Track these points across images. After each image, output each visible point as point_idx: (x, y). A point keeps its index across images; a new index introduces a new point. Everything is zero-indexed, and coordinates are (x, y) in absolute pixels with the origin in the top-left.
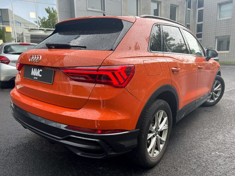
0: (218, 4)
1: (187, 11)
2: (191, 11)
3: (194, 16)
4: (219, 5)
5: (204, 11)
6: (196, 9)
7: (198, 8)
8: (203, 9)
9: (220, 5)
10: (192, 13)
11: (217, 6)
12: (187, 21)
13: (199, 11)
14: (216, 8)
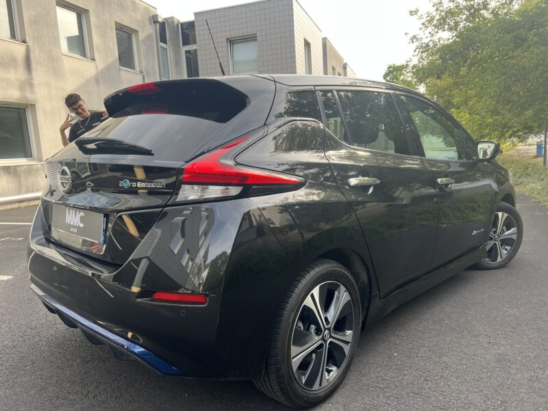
0: (227, 39)
1: (160, 48)
2: (168, 50)
3: (177, 63)
4: (230, 42)
5: (199, 53)
6: (179, 47)
7: (184, 44)
8: (196, 50)
9: (232, 42)
10: (170, 55)
11: (225, 44)
12: (162, 74)
13: (187, 52)
14: (225, 49)
